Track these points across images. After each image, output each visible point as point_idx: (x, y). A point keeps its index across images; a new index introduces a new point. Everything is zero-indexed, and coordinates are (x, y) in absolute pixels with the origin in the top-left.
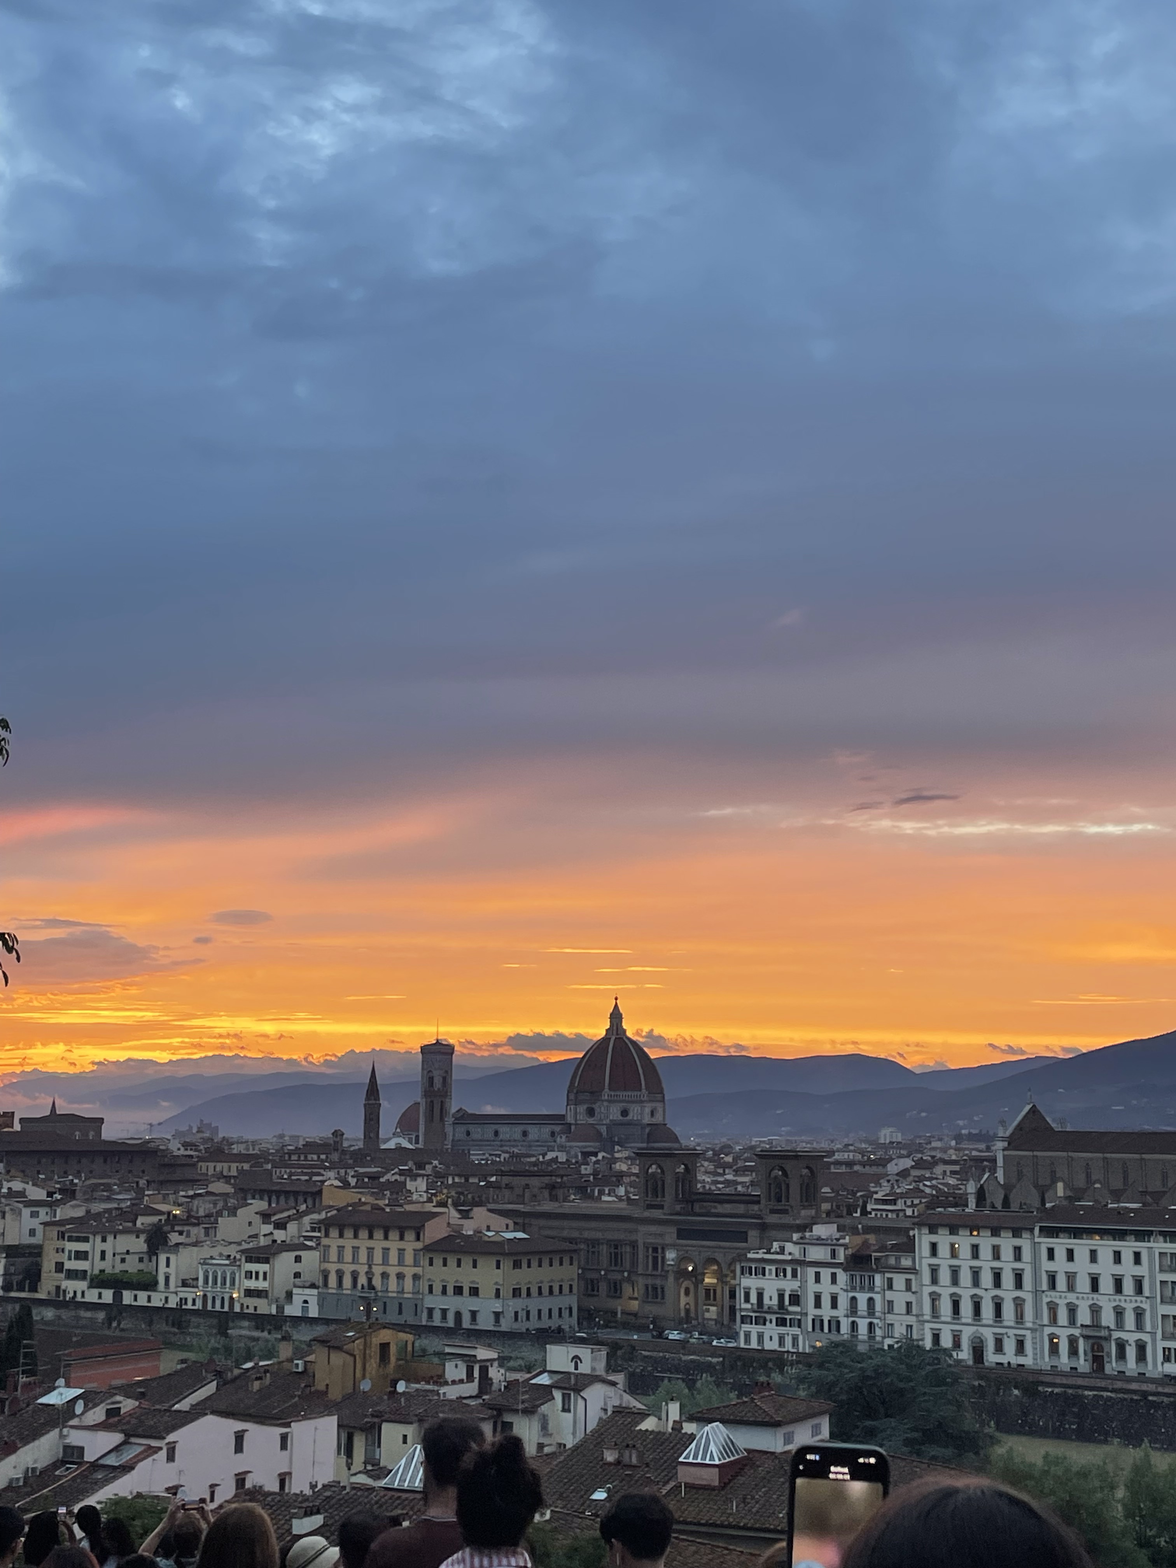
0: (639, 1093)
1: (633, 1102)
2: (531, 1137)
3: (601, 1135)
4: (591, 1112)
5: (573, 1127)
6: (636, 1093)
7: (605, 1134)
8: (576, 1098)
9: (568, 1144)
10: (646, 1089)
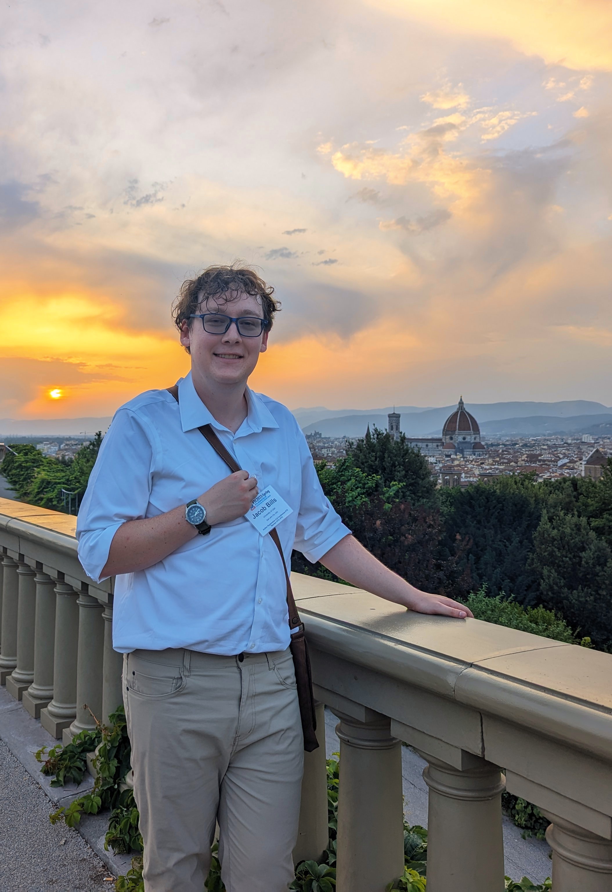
0: (469, 432)
1: (468, 435)
2: (429, 447)
3: (455, 446)
4: (451, 438)
5: (445, 444)
6: (468, 432)
7: (456, 446)
8: (446, 433)
9: (443, 450)
10: (473, 430)
